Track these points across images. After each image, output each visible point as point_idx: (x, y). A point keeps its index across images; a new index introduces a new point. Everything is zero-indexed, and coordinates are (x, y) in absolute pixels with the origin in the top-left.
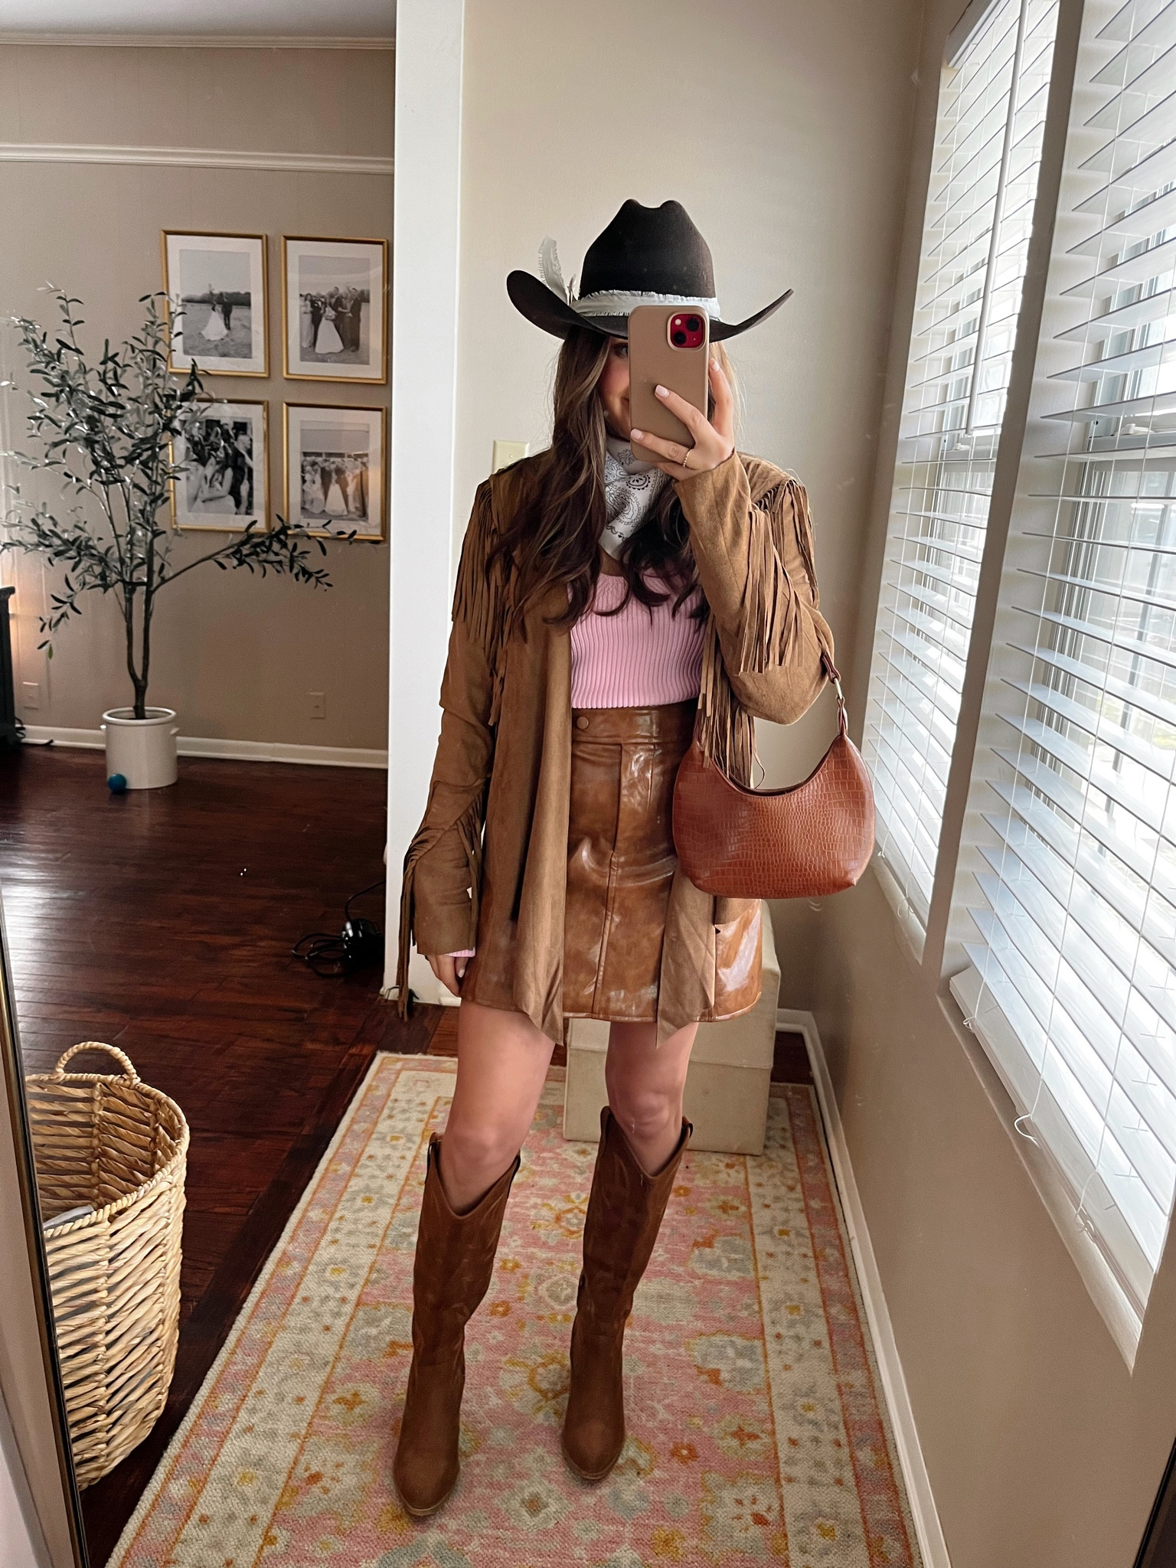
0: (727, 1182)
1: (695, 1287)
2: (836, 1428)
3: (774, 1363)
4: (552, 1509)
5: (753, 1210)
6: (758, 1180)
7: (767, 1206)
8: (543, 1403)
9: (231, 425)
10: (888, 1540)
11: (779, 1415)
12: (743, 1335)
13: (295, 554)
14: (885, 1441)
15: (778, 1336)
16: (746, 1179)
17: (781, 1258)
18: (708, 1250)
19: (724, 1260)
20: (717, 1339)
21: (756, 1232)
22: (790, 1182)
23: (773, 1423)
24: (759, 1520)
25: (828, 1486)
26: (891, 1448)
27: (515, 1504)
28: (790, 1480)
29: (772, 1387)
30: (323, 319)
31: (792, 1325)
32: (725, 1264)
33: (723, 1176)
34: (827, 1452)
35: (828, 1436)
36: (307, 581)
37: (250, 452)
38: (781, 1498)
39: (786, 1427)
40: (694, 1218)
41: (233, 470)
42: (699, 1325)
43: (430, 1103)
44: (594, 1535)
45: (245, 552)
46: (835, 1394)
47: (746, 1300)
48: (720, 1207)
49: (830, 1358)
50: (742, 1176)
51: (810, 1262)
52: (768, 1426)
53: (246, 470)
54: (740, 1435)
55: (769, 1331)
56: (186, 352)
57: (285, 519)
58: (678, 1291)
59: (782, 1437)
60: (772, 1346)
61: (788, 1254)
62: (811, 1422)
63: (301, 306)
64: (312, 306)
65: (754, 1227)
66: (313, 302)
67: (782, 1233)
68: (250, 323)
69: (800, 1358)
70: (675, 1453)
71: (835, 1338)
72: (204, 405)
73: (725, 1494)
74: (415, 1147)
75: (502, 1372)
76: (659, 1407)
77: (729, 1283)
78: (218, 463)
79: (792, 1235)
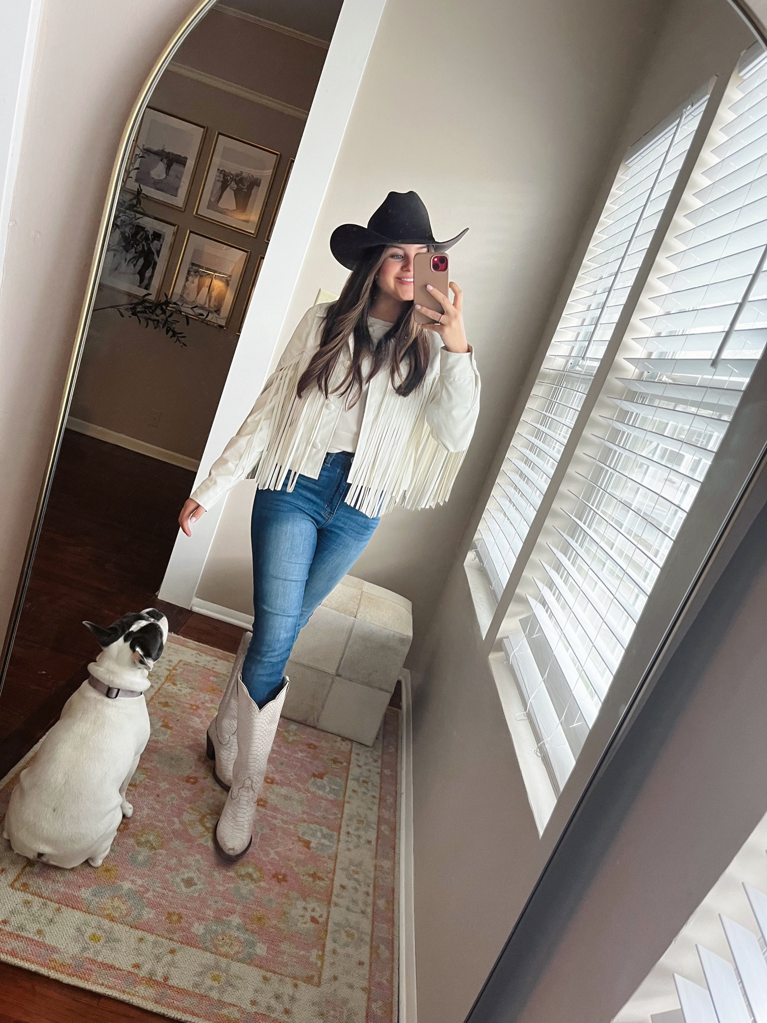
0: (339, 748)
1: (307, 796)
2: (369, 886)
3: (342, 845)
4: (199, 887)
5: (351, 766)
6: (357, 751)
7: (359, 766)
8: (206, 834)
9: (151, 232)
10: (382, 947)
11: (338, 872)
12: (328, 828)
13: (169, 319)
14: (393, 899)
15: (348, 833)
16: (351, 749)
17: (360, 794)
18: (319, 780)
19: (327, 787)
20: (313, 826)
21: (349, 778)
22: (375, 757)
23: (334, 874)
24: (313, 920)
25: (356, 912)
26: (396, 903)
27: (178, 880)
28: (336, 905)
29: (338, 858)
30: (228, 188)
31: (357, 829)
32: (328, 789)
33: (338, 744)
34: (360, 897)
35: (364, 888)
36: (171, 337)
37: (158, 252)
38: (329, 912)
39: (340, 878)
40: (316, 762)
41: (145, 259)
42: (305, 816)
43: (175, 662)
44: (219, 906)
45: (138, 310)
46: (373, 869)
47: (335, 810)
48: (332, 760)
49: (375, 851)
50: (349, 747)
51: (377, 801)
52: (330, 875)
53: (153, 263)
54: (314, 876)
55: (344, 829)
56: (136, 181)
57: (169, 297)
58: (296, 796)
59: (337, 884)
60: (343, 837)
61: (364, 793)
62: (355, 880)
63: (216, 176)
64: (224, 178)
65: (349, 776)
66: (225, 175)
67: (364, 781)
68: (182, 176)
69: (357, 846)
70: (275, 876)
71: (380, 841)
72: (138, 216)
73: (298, 902)
74: (160, 683)
75: (186, 812)
76: (272, 852)
77: (327, 800)
78: (136, 252)
79: (370, 784)
